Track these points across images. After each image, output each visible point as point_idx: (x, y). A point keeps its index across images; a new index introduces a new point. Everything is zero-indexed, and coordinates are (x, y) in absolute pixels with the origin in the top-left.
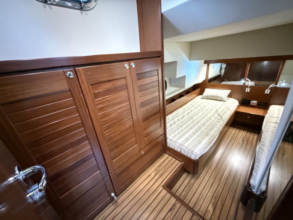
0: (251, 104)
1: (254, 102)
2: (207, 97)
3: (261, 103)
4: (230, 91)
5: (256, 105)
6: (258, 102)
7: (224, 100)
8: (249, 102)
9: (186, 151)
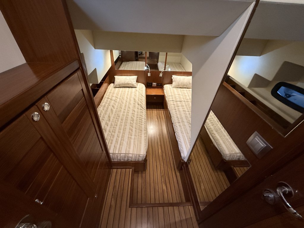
0: (153, 86)
1: (154, 84)
2: (119, 85)
3: (159, 84)
4: (137, 76)
5: (156, 86)
6: (157, 84)
7: (135, 86)
8: (152, 84)
9: (133, 157)
